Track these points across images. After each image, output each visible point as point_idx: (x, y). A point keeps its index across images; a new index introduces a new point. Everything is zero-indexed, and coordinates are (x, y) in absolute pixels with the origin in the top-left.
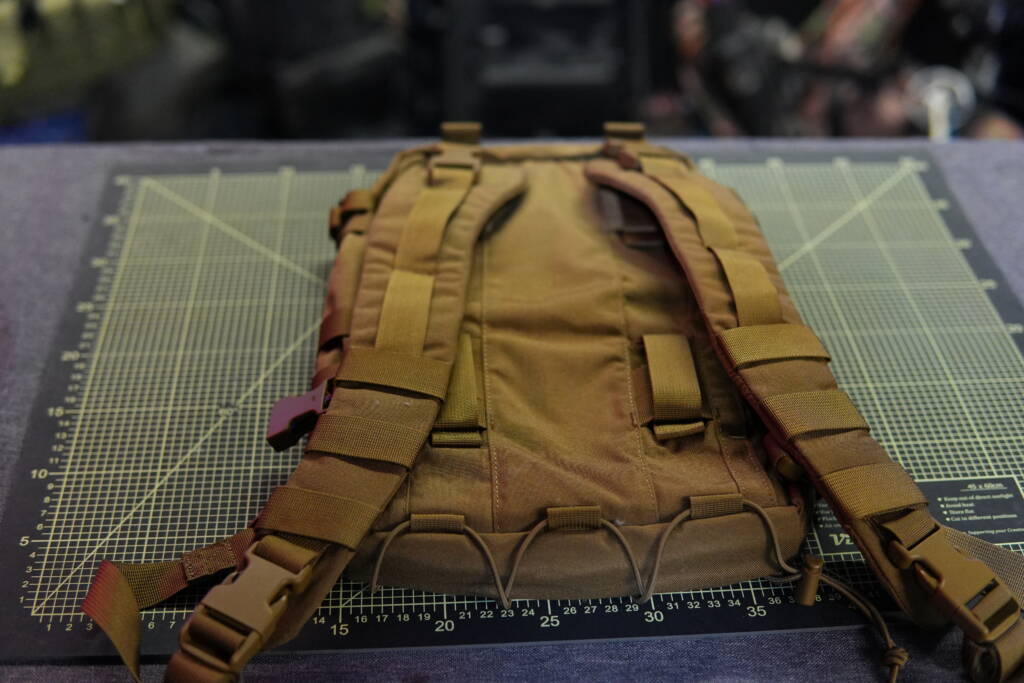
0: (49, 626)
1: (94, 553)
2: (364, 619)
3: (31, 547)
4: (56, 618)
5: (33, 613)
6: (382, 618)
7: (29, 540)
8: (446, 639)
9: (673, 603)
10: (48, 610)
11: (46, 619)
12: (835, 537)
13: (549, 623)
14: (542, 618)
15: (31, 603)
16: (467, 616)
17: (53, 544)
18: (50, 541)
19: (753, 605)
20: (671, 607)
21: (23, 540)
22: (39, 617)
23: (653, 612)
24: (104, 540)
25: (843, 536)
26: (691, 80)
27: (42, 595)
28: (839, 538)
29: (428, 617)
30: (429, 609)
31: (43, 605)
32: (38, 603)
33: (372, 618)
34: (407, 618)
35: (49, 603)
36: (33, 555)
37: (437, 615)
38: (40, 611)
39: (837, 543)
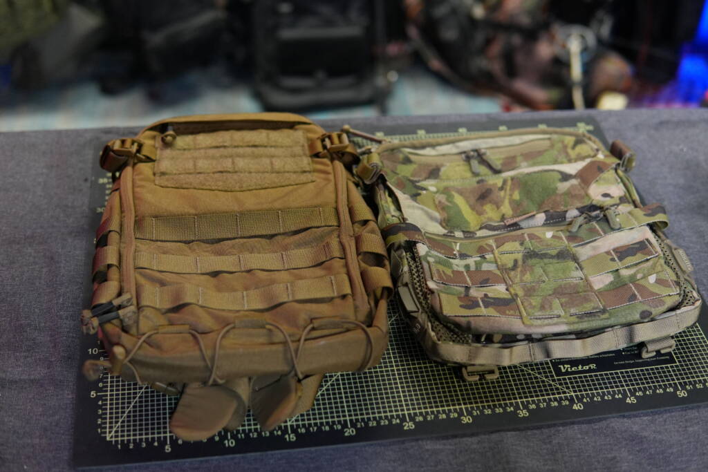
0: (119, 446)
1: (137, 399)
2: (303, 431)
3: (99, 398)
4: (123, 441)
5: (108, 439)
6: (313, 429)
7: (96, 393)
8: (351, 439)
9: (476, 411)
10: (117, 436)
11: (117, 442)
12: (562, 367)
13: (408, 426)
14: (404, 424)
15: (105, 433)
16: (361, 425)
17: (111, 395)
18: (109, 393)
19: (520, 409)
20: (475, 414)
21: (92, 394)
22: (112, 441)
23: (466, 417)
24: (142, 391)
25: (566, 366)
26: (413, 32)
27: (111, 427)
28: (564, 368)
29: (339, 427)
30: (339, 422)
31: (113, 433)
32: (110, 432)
33: (307, 430)
34: (327, 428)
35: (117, 432)
36: (100, 403)
37: (345, 425)
38: (112, 437)
39: (563, 371)
